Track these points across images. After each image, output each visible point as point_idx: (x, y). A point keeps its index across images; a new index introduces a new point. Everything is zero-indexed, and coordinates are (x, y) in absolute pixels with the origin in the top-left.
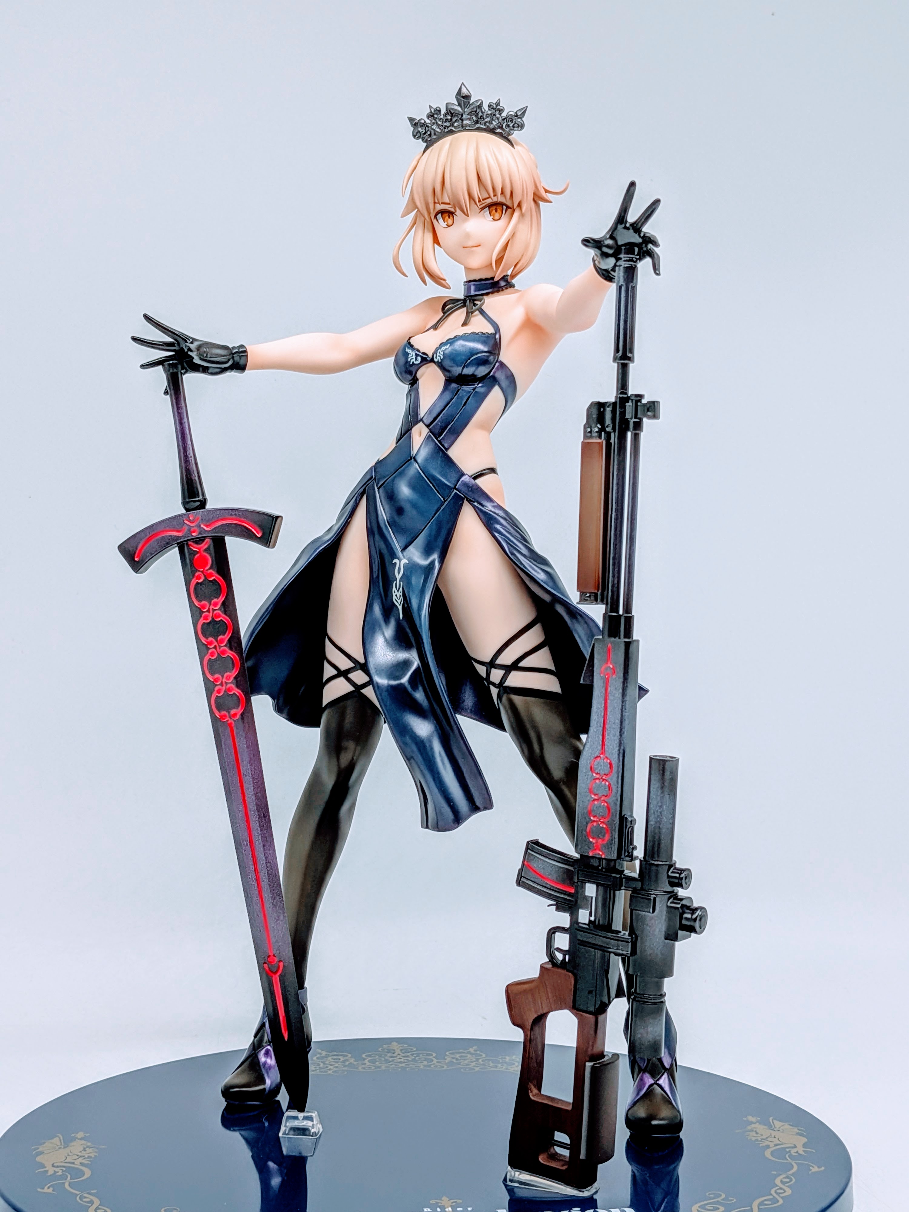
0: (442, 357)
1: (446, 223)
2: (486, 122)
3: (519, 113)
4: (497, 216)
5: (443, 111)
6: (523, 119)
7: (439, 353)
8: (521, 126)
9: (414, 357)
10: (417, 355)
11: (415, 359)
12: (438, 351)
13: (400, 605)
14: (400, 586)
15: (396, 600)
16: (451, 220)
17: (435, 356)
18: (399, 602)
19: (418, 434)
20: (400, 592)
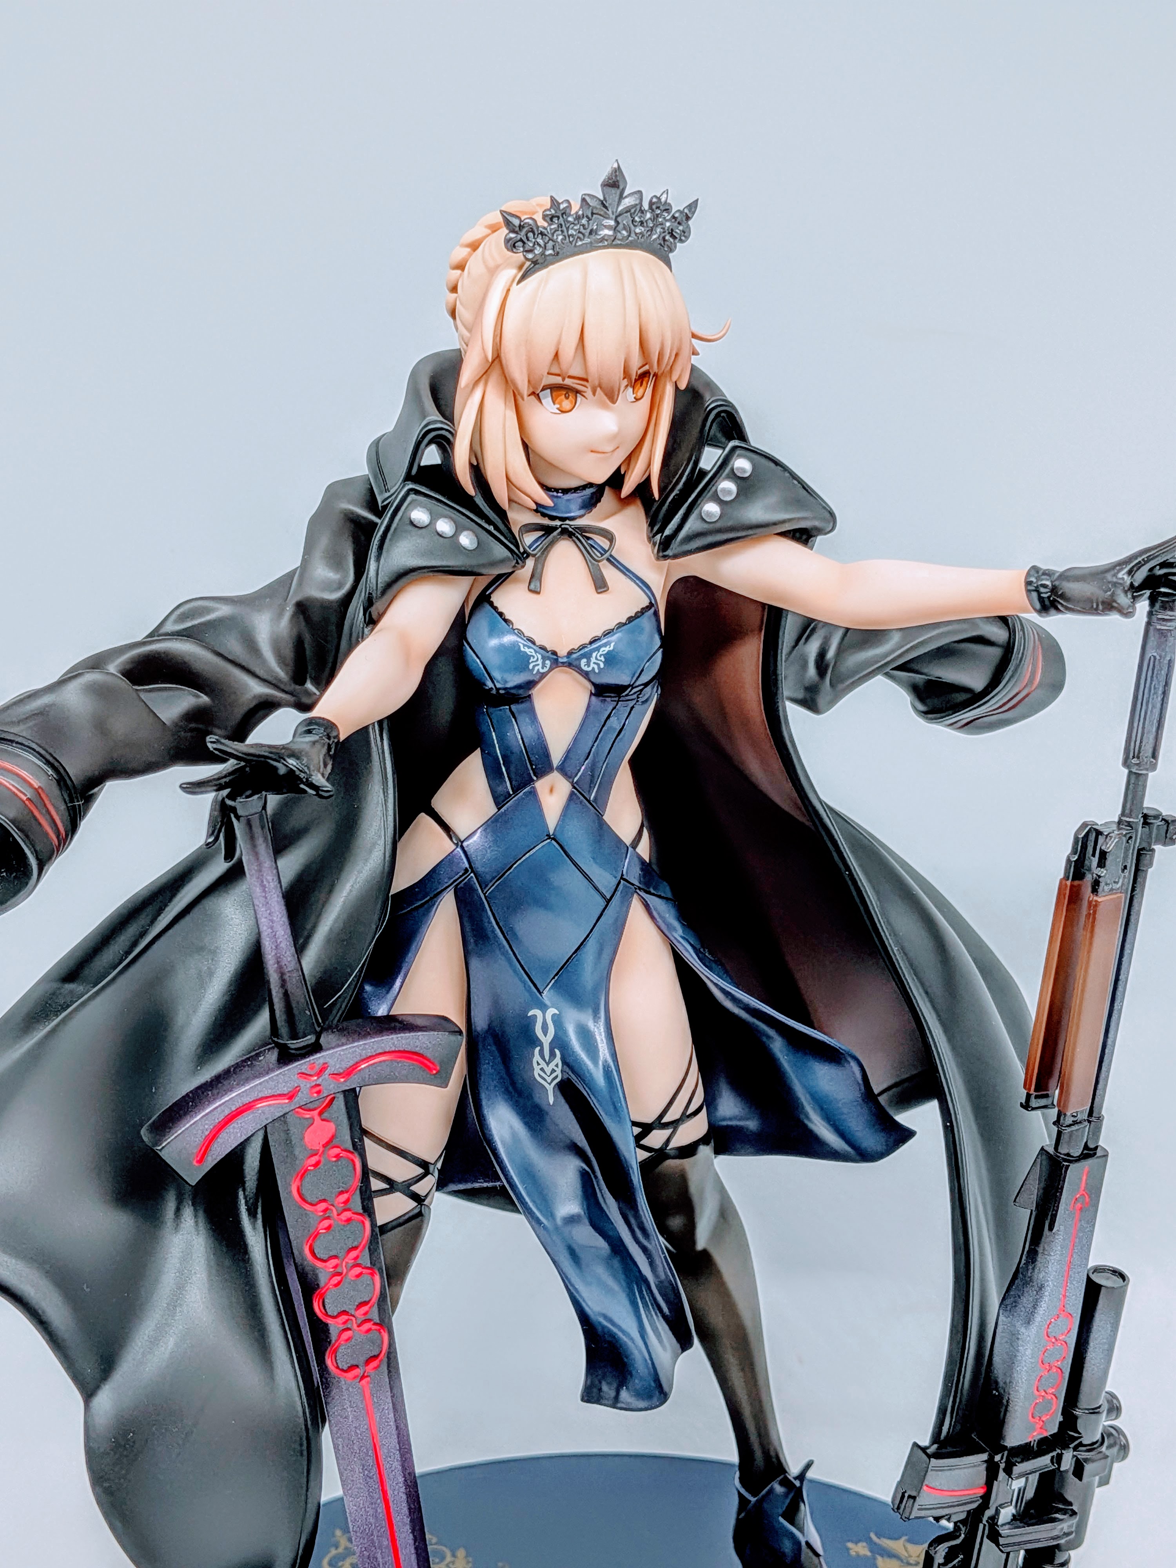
0: (602, 665)
1: (558, 406)
3: (688, 211)
4: (639, 394)
6: (691, 220)
7: (596, 659)
8: (686, 235)
9: (540, 662)
10: (543, 657)
11: (540, 666)
12: (594, 655)
13: (550, 1084)
14: (552, 1055)
15: (539, 1075)
16: (571, 402)
17: (583, 662)
18: (549, 1079)
19: (547, 790)
20: (552, 1065)
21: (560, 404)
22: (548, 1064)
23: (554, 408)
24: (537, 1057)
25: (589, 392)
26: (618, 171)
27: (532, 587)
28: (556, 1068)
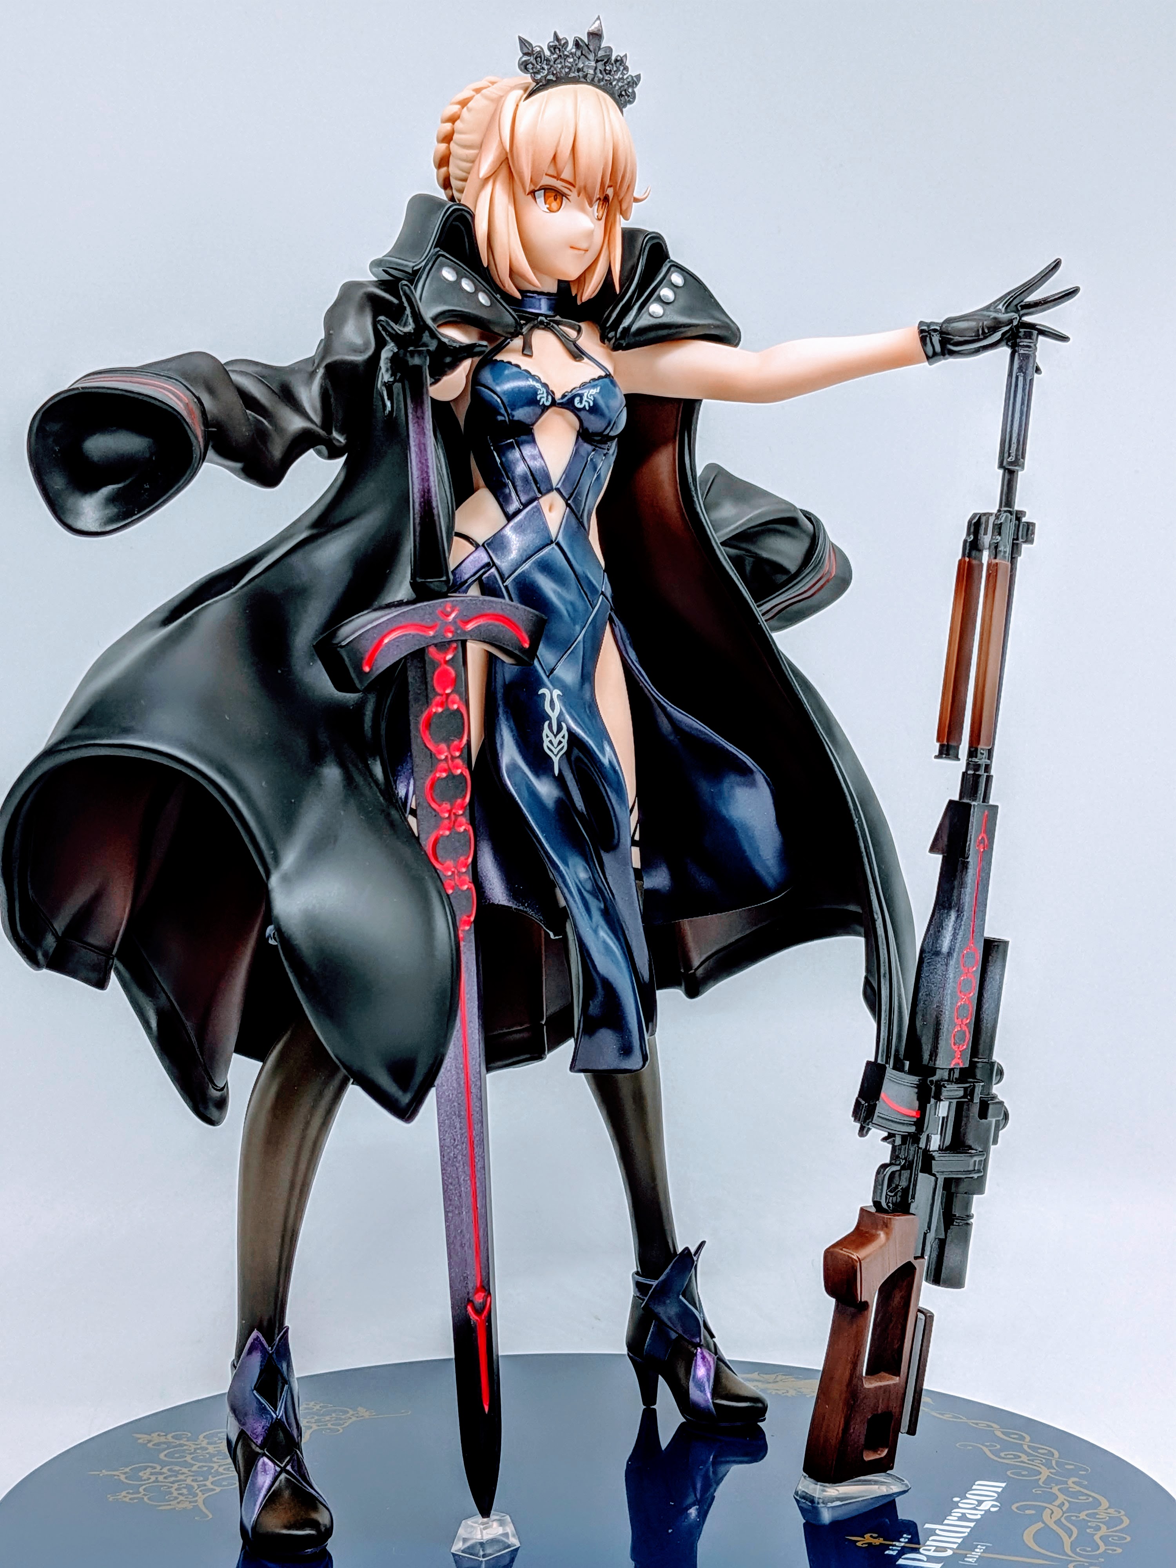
0: (592, 404)
1: (548, 206)
2: (613, 81)
3: (635, 80)
7: (587, 397)
8: (633, 96)
10: (548, 394)
11: (546, 398)
12: (585, 394)
13: (556, 755)
14: (560, 729)
15: (549, 748)
16: (558, 203)
17: (577, 400)
18: (556, 751)
19: (547, 508)
20: (559, 737)
21: (550, 205)
22: (555, 736)
23: (545, 207)
24: (546, 730)
25: (573, 195)
27: (525, 352)
28: (562, 740)
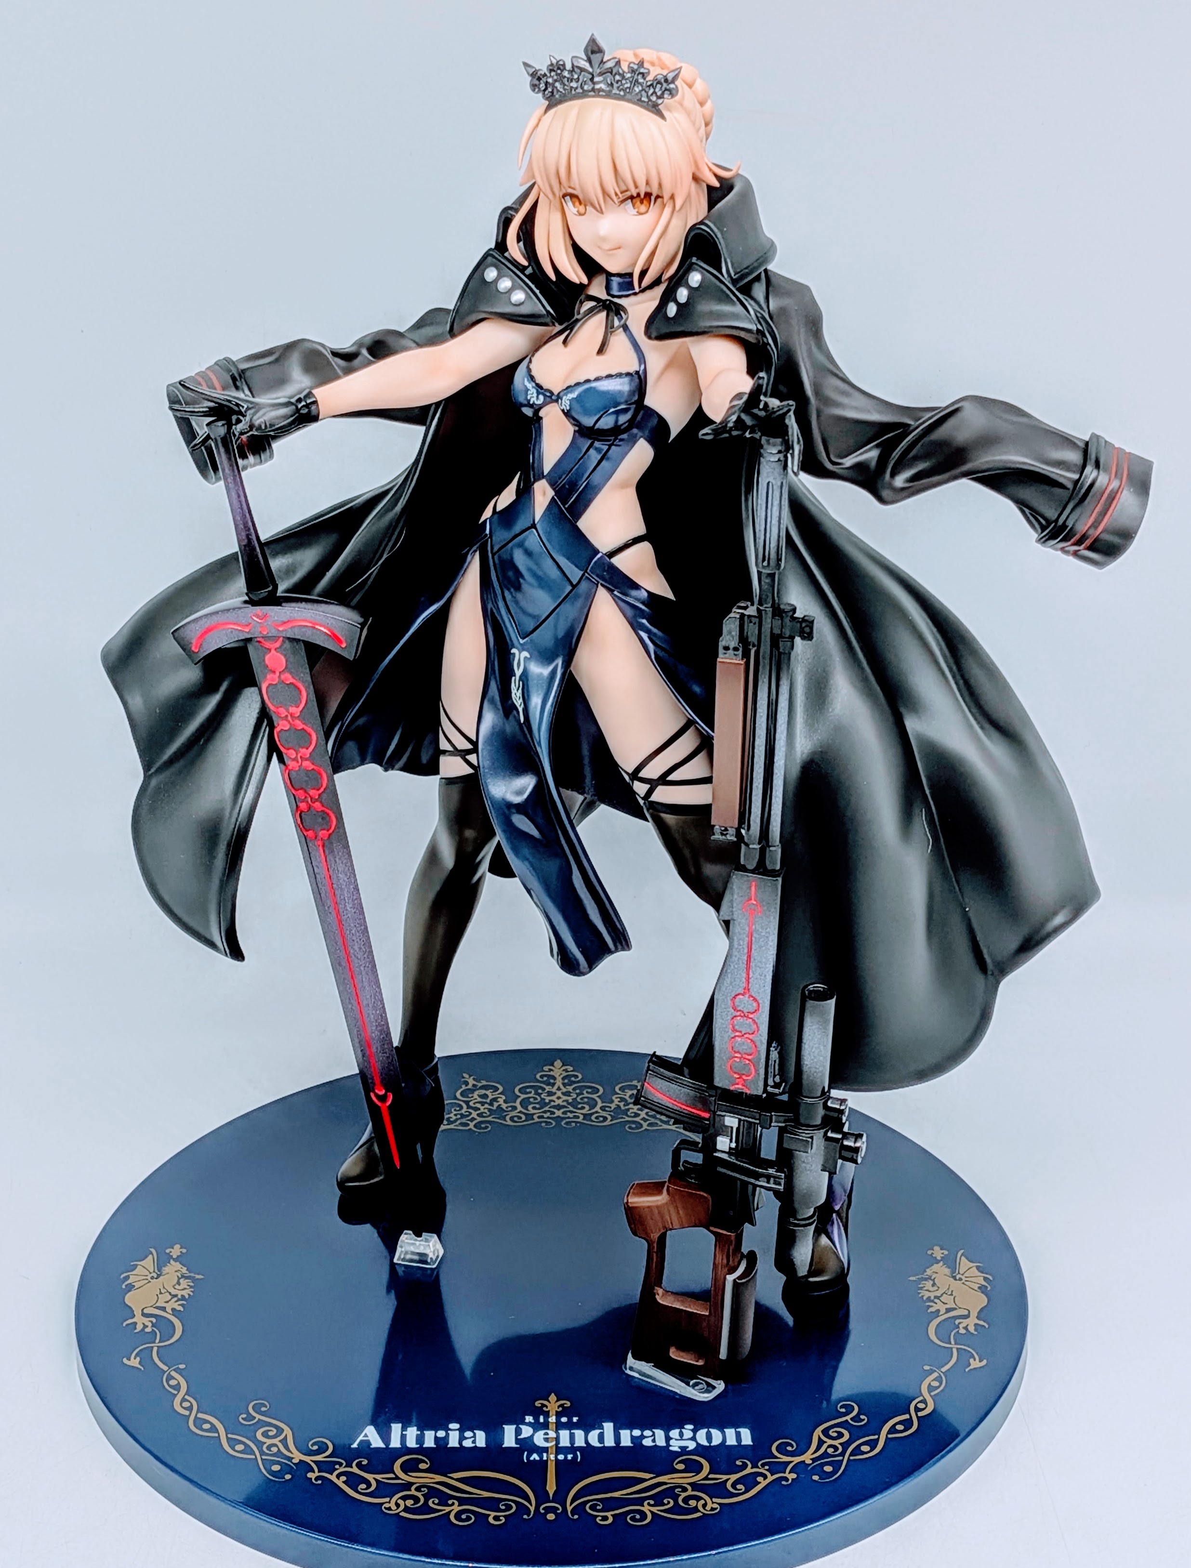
0: (569, 408)
1: (577, 210)
2: (627, 88)
3: (670, 78)
4: (643, 208)
5: (569, 66)
6: (676, 83)
7: (565, 401)
8: (672, 93)
10: (538, 393)
11: (535, 397)
12: (564, 398)
13: (519, 706)
14: (519, 685)
15: (514, 699)
18: (519, 703)
19: (539, 491)
20: (519, 693)
22: (517, 691)
24: (514, 681)
26: (593, 40)
28: (520, 696)
